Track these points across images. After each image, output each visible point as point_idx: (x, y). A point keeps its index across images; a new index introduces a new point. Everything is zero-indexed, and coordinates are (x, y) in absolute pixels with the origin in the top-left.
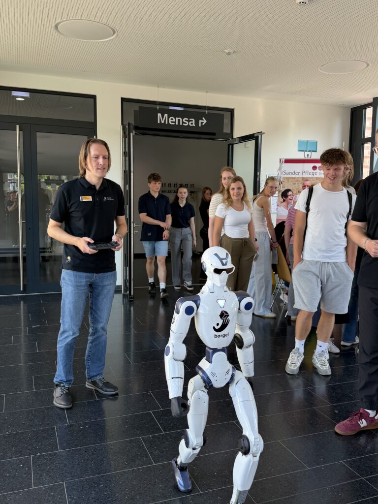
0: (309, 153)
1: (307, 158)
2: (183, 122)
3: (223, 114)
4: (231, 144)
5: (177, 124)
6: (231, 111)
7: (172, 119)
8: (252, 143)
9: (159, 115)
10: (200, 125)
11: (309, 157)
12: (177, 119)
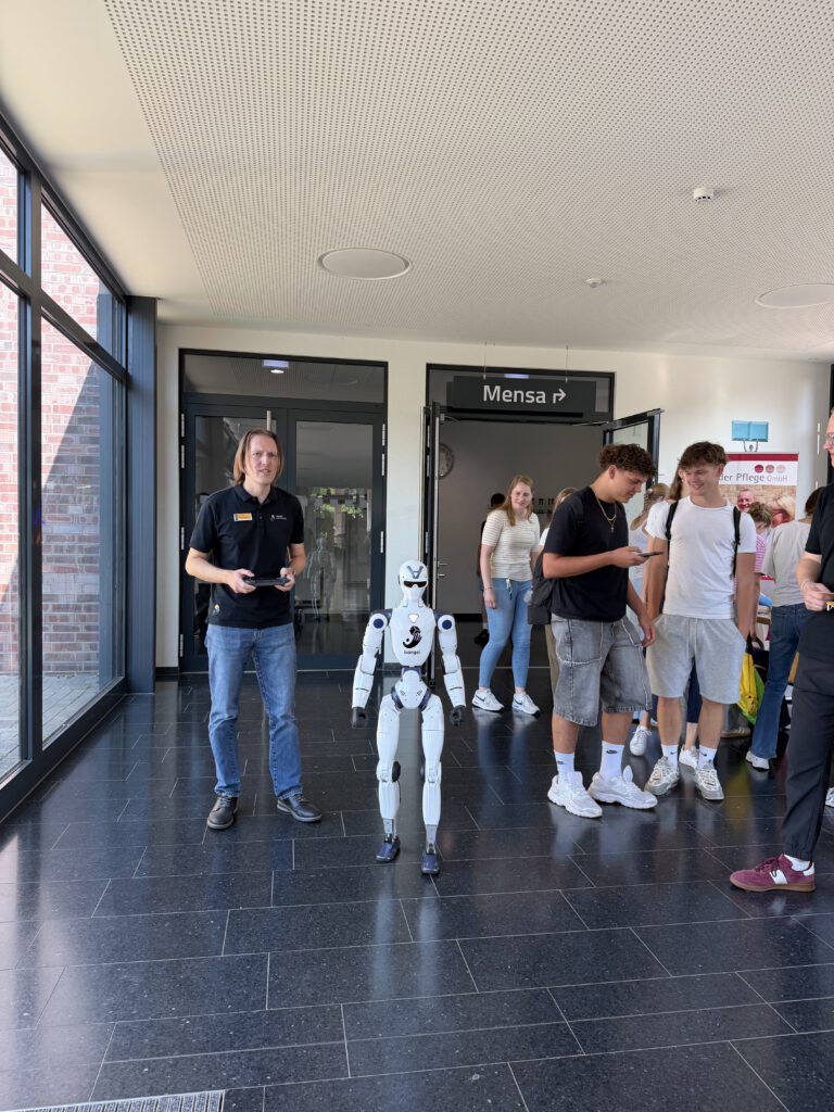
0: (754, 444)
1: (748, 451)
2: (525, 398)
3: (595, 383)
4: (608, 431)
5: (515, 400)
6: (611, 377)
7: (507, 394)
8: (643, 428)
9: (487, 388)
10: (554, 401)
11: (754, 449)
12: (516, 392)
